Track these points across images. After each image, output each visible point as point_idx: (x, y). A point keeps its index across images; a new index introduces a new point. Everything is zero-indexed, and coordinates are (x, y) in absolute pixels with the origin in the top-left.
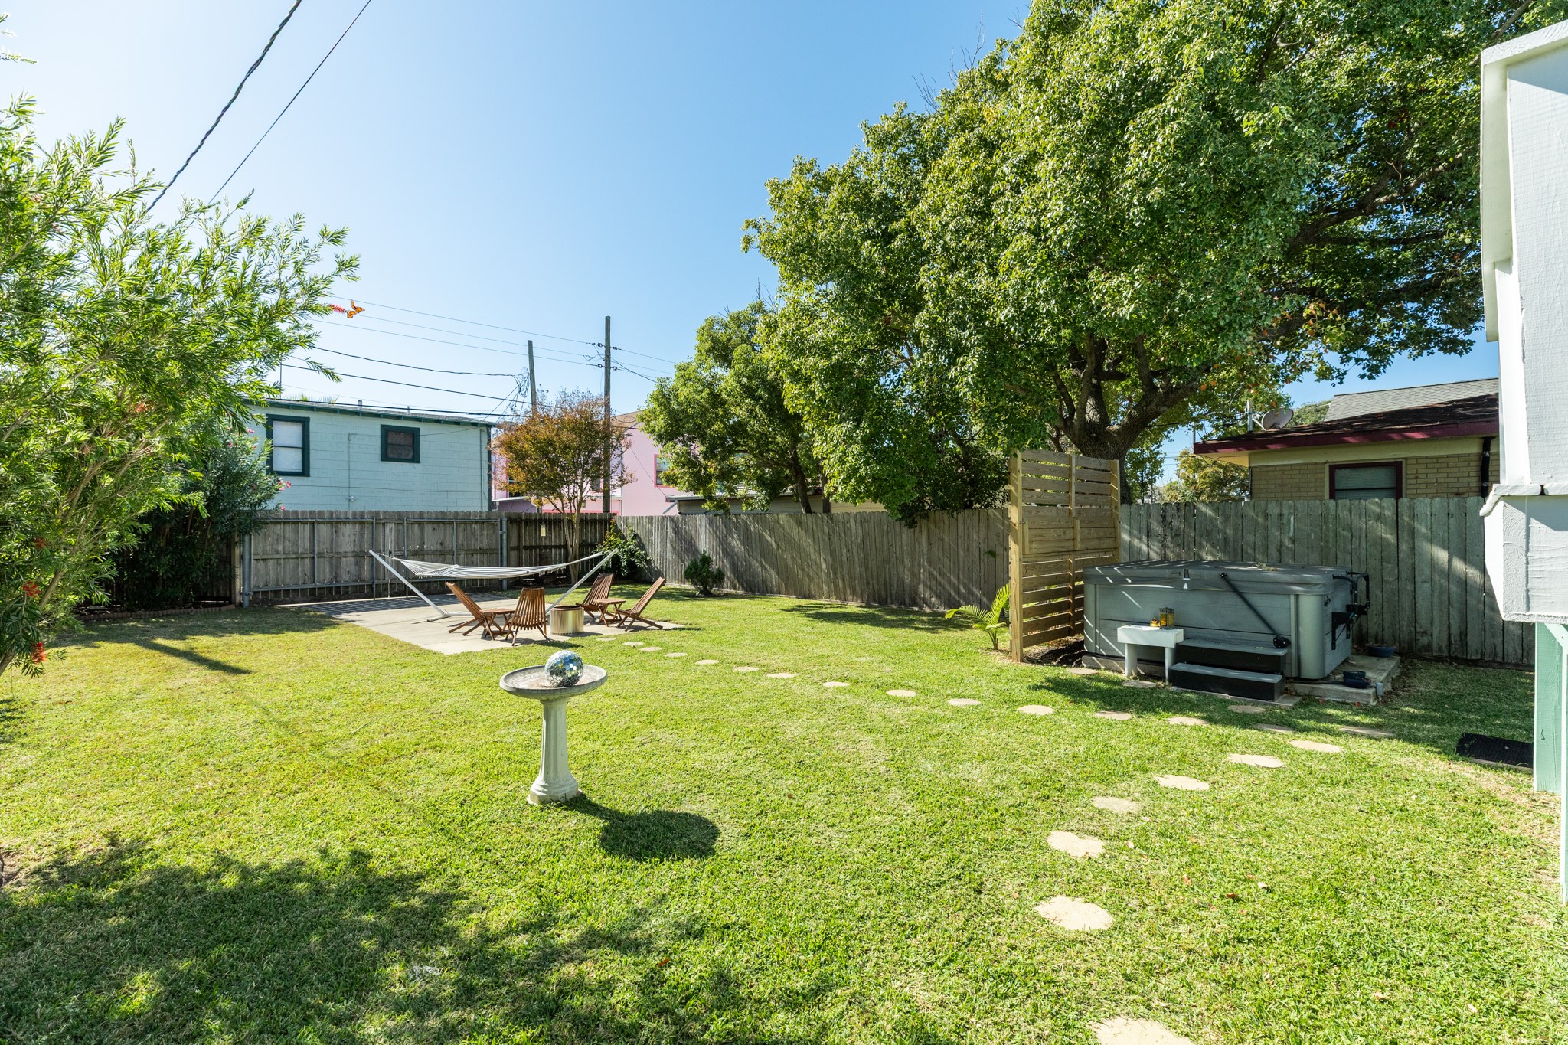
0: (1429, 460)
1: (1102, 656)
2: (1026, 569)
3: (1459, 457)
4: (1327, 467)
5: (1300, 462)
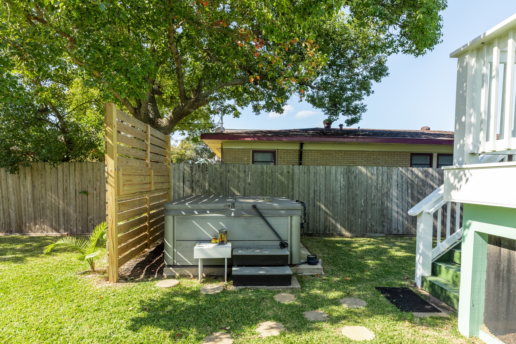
0: (285, 151)
1: (177, 266)
2: (120, 205)
3: (293, 150)
4: (251, 151)
5: (242, 148)
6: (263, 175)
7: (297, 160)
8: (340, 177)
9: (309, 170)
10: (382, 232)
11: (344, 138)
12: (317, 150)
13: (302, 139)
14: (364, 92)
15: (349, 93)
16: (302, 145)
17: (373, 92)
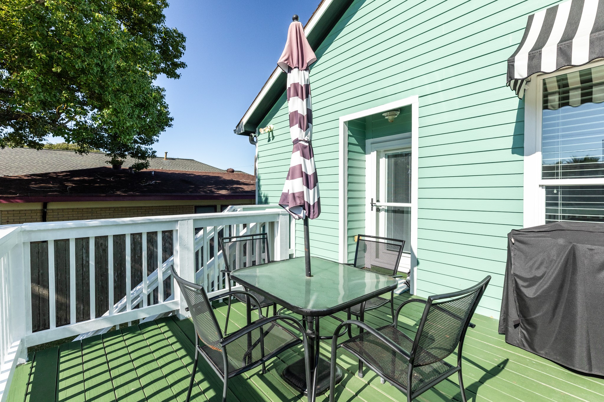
0: (15, 212)
3: (31, 210)
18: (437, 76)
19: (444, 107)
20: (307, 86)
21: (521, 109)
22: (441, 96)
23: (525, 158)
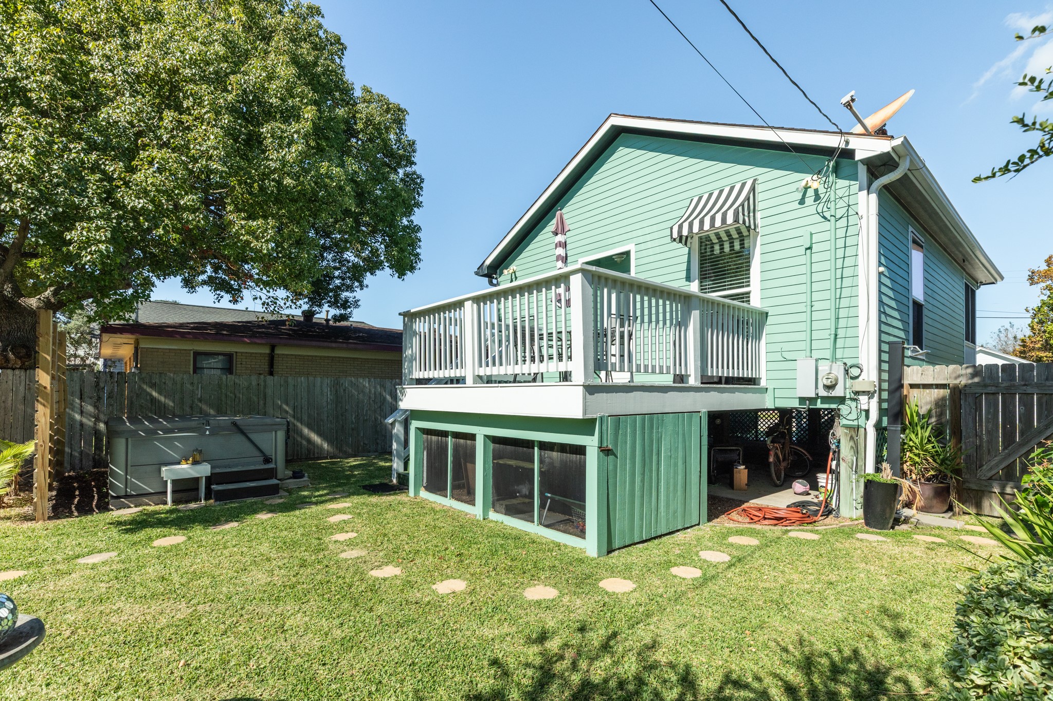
1: (132, 496)
3: (261, 354)
4: (192, 352)
5: (176, 348)
6: (221, 388)
7: (266, 367)
8: (327, 390)
9: (286, 382)
10: (376, 451)
11: (331, 342)
12: (296, 355)
13: (274, 341)
14: (356, 284)
15: (338, 282)
16: (273, 348)
17: (367, 286)
18: (647, 230)
19: (651, 252)
20: (565, 242)
21: (689, 254)
22: (649, 245)
23: (691, 283)
